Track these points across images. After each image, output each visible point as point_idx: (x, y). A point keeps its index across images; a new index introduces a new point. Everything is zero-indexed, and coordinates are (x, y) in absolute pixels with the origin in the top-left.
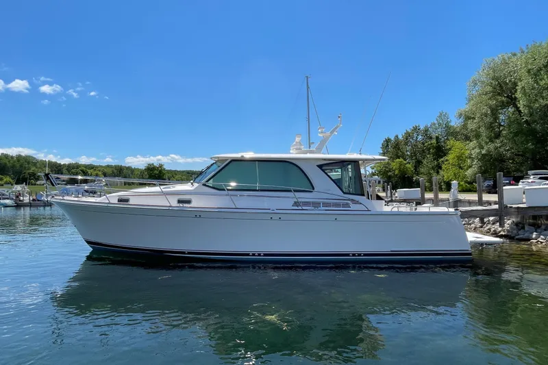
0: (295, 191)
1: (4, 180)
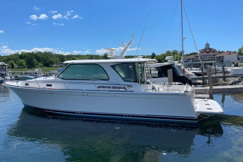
0: (93, 80)
1: (39, 65)
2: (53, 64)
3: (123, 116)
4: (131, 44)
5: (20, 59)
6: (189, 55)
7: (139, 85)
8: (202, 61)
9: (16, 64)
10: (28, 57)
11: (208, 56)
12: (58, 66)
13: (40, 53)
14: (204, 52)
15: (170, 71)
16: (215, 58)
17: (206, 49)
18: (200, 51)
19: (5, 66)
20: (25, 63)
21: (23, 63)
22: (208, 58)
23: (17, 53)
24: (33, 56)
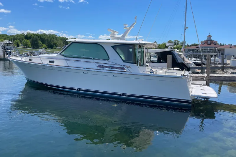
0: (94, 59)
1: (44, 46)
2: (57, 46)
3: (120, 95)
4: (133, 27)
5: (25, 39)
6: (191, 46)
7: (137, 66)
8: (202, 52)
9: (21, 44)
10: (33, 38)
11: (209, 47)
12: (61, 48)
13: (45, 34)
14: (205, 43)
15: (169, 57)
16: (215, 50)
17: (208, 41)
18: (201, 42)
19: (10, 44)
20: (30, 44)
21: (28, 43)
22: (209, 50)
23: (23, 33)
24: (38, 37)
